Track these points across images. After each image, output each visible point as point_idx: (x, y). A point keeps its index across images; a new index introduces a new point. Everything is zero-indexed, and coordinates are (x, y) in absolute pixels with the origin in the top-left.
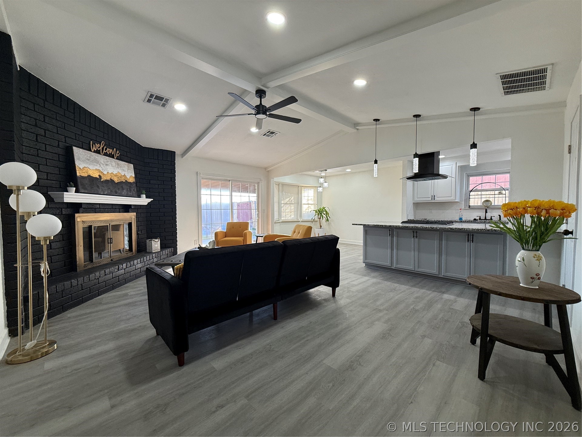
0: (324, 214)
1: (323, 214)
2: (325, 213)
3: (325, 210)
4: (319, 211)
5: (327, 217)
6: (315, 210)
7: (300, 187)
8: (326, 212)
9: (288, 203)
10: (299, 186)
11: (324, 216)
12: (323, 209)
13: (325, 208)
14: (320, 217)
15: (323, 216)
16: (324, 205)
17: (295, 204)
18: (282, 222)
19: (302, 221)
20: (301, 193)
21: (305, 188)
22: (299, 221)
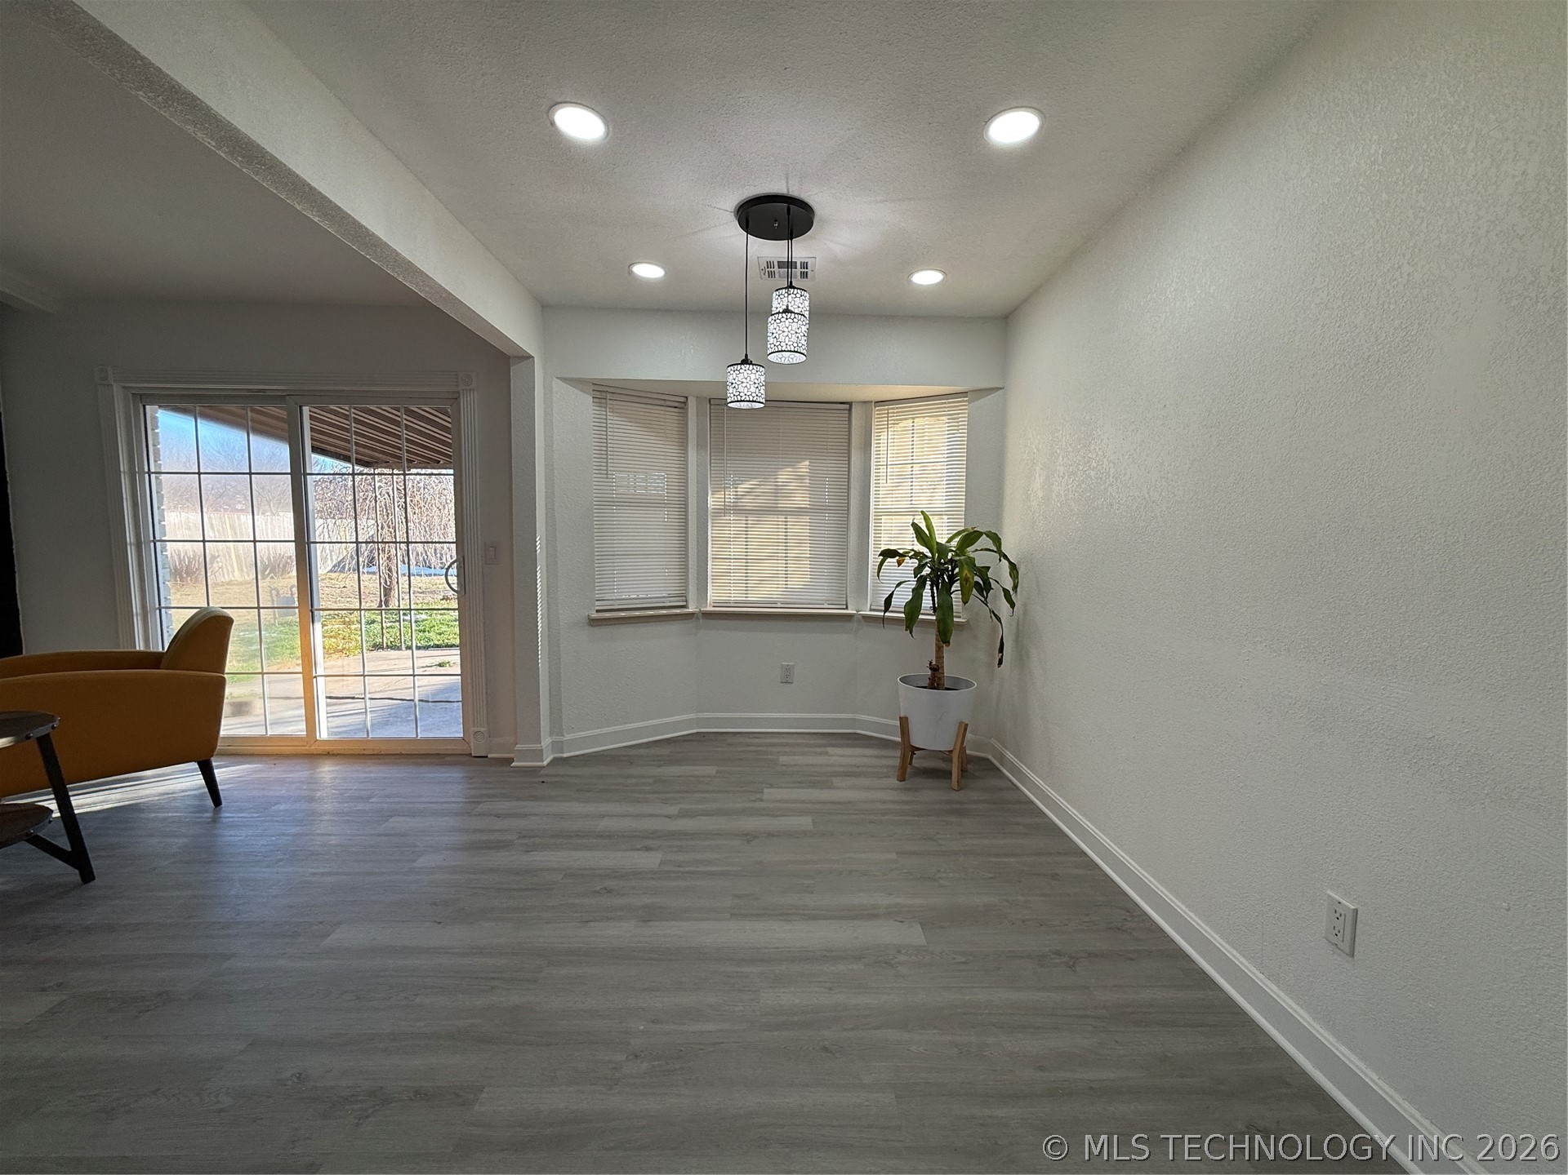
7: (856, 411)
10: (850, 404)
17: (813, 510)
18: (708, 615)
19: (865, 617)
20: (867, 446)
21: (892, 409)
22: (850, 616)
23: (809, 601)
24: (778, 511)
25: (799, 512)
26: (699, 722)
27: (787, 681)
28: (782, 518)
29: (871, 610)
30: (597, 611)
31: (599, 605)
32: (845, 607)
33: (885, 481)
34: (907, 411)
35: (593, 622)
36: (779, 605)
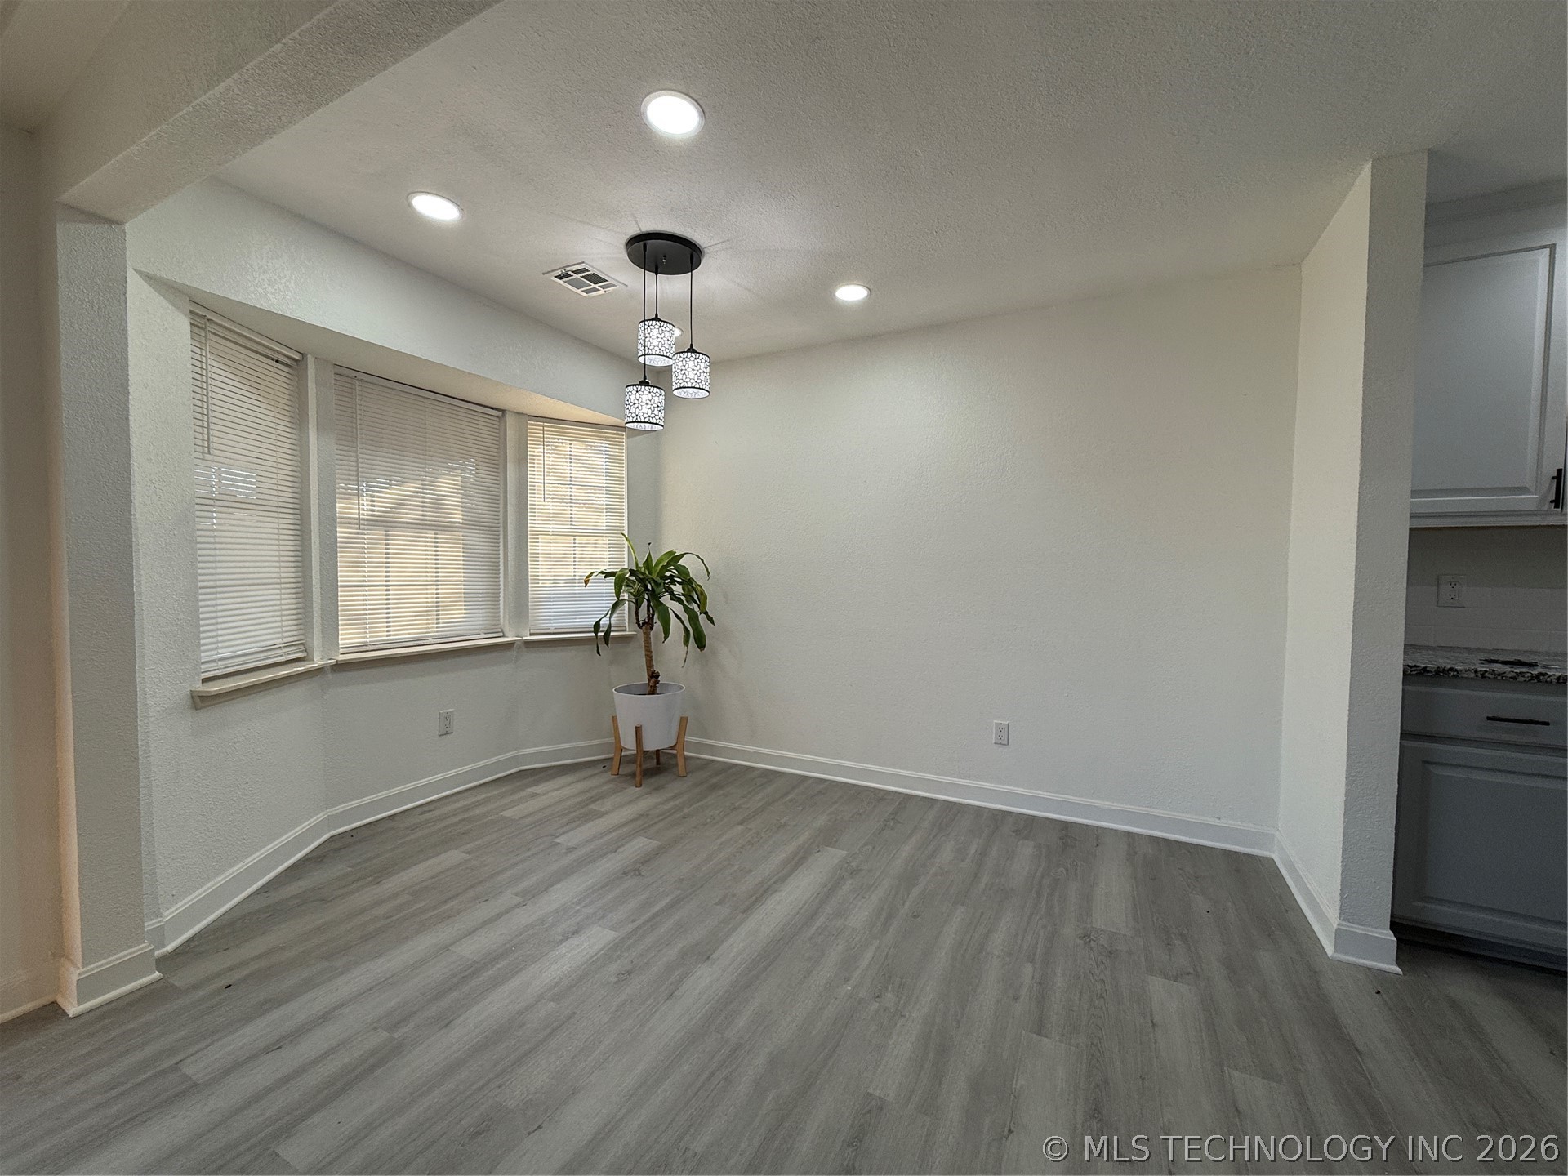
0: (674, 597)
1: (666, 599)
2: (677, 589)
3: (683, 571)
4: (640, 580)
5: (693, 618)
6: (613, 574)
7: (510, 420)
8: (688, 582)
9: (404, 515)
10: (503, 411)
11: (674, 607)
12: (665, 568)
13: (681, 562)
14: (651, 618)
15: (666, 609)
16: (672, 542)
17: (466, 526)
18: (339, 667)
19: (528, 644)
20: (522, 460)
21: (548, 426)
22: (510, 645)
23: (465, 632)
24: (426, 525)
25: (451, 527)
26: (331, 821)
27: (446, 732)
28: (431, 534)
29: (531, 634)
30: (205, 681)
31: (208, 671)
32: (501, 634)
33: (543, 500)
34: (565, 433)
35: (200, 701)
36: (431, 641)
